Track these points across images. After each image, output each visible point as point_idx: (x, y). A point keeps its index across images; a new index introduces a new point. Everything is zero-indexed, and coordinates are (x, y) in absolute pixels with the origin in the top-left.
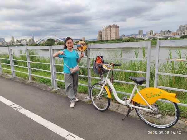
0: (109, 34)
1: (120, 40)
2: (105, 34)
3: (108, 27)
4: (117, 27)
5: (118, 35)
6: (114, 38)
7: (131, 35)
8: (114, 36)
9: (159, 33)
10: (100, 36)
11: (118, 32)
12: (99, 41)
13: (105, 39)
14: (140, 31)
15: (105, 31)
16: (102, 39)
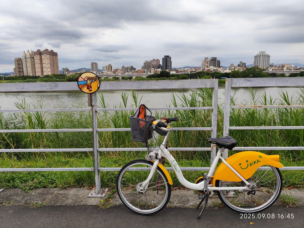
0: (38, 66)
1: (60, 77)
2: (29, 65)
3: (35, 53)
4: (53, 54)
5: (55, 67)
6: (50, 74)
7: (79, 69)
8: (49, 70)
9: (121, 70)
10: (19, 68)
11: (57, 63)
12: (19, 77)
13: (31, 74)
14: (93, 64)
15: (29, 60)
16: (25, 74)
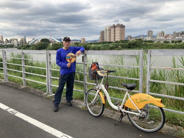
0: (112, 35)
1: (125, 42)
2: (108, 35)
3: (111, 27)
4: (122, 27)
5: (123, 35)
6: (119, 40)
7: (139, 36)
8: (119, 37)
9: (172, 35)
10: (102, 37)
11: (124, 33)
12: (101, 43)
13: (108, 41)
14: (149, 32)
15: (108, 32)
16: (105, 41)
